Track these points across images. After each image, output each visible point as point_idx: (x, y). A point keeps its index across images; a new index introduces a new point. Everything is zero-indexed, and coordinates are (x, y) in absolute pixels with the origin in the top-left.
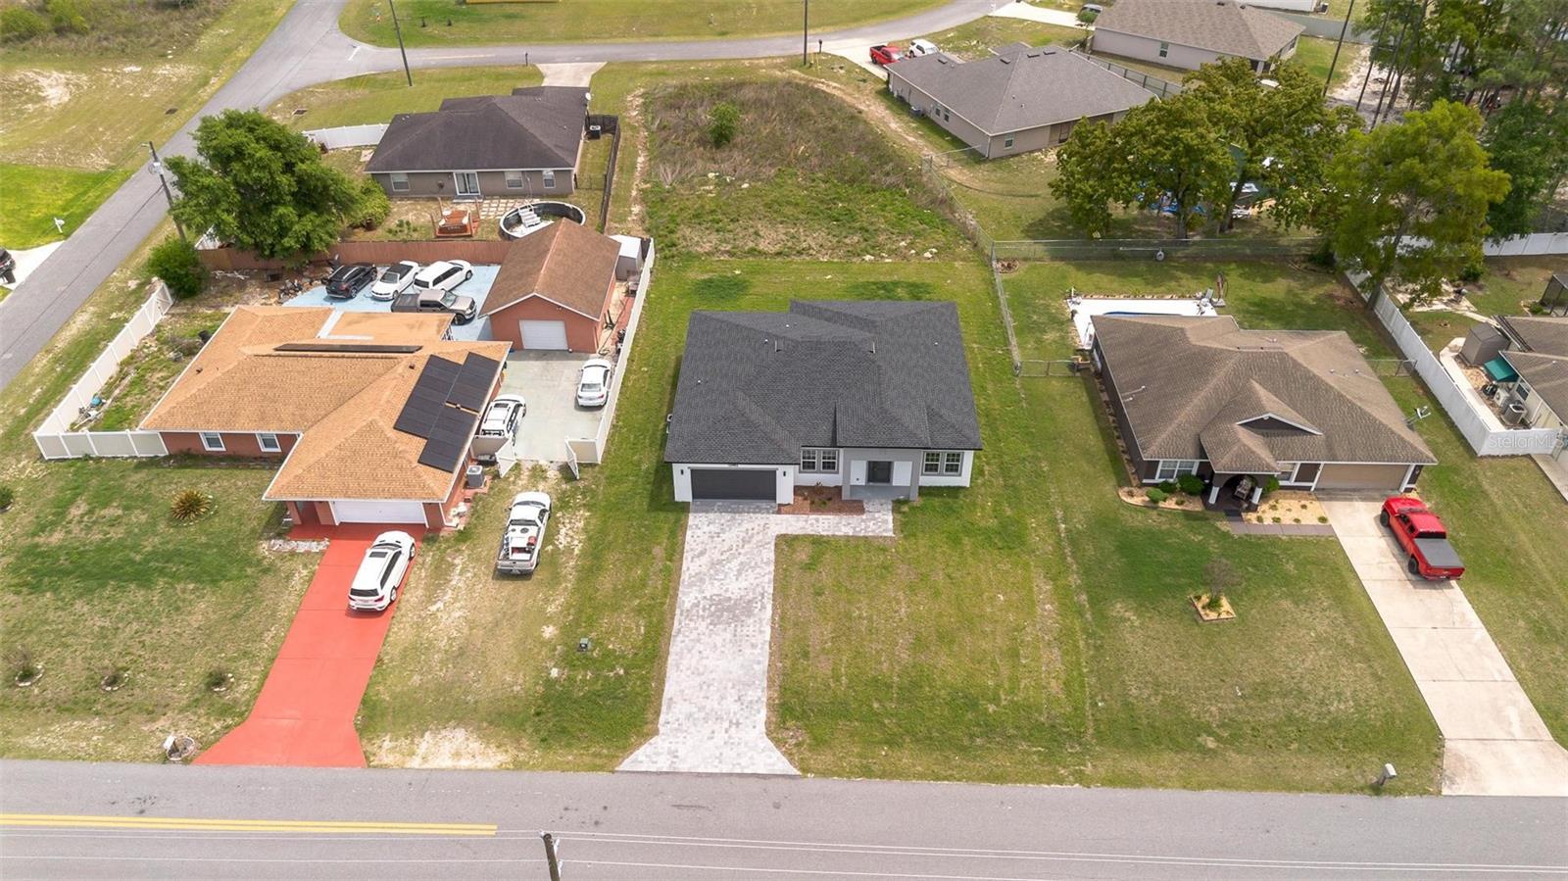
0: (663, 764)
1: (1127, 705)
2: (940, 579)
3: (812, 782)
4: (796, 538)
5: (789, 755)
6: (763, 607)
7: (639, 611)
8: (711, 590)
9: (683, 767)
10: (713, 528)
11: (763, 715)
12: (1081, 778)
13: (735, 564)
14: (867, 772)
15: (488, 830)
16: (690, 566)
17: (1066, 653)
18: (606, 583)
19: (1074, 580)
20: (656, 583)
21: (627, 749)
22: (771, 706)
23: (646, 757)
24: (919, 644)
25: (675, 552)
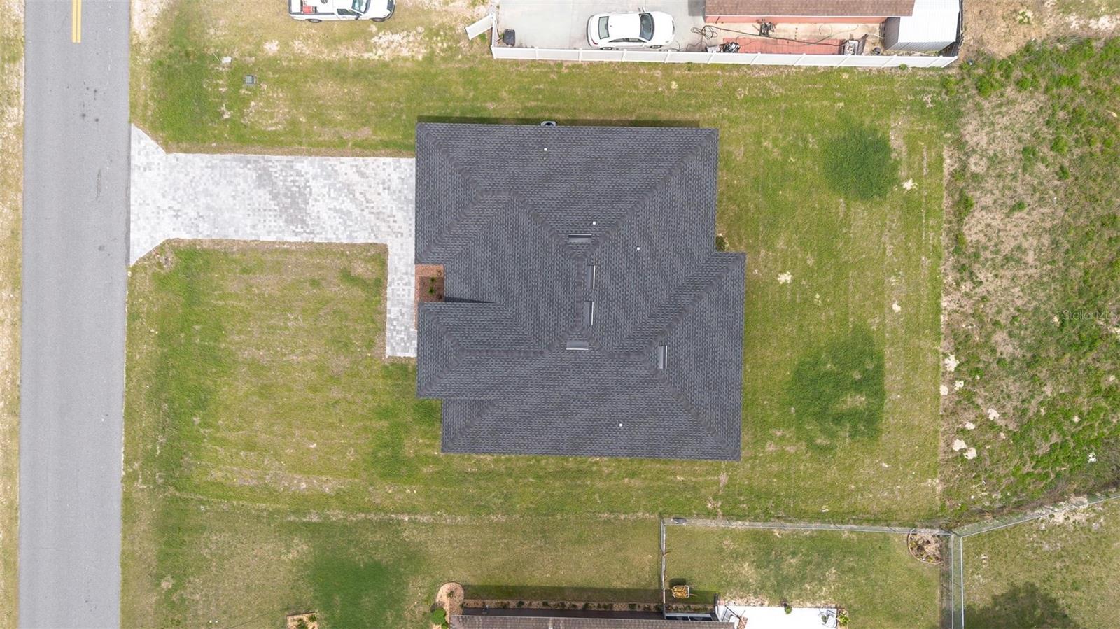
0: (137, 160)
1: (201, 529)
2: (335, 394)
3: (123, 275)
4: (384, 264)
5: (148, 258)
6: (297, 234)
7: (294, 123)
8: (317, 186)
9: (135, 176)
10: (396, 183)
11: (185, 236)
12: (130, 478)
13: (348, 205)
14: (133, 317)
15: (77, 37)
16: (346, 166)
17: (252, 490)
18: (326, 88)
19: (337, 515)
20: (328, 135)
21: (154, 129)
22: (194, 242)
23: (144, 147)
24: (256, 368)
25: (364, 148)
